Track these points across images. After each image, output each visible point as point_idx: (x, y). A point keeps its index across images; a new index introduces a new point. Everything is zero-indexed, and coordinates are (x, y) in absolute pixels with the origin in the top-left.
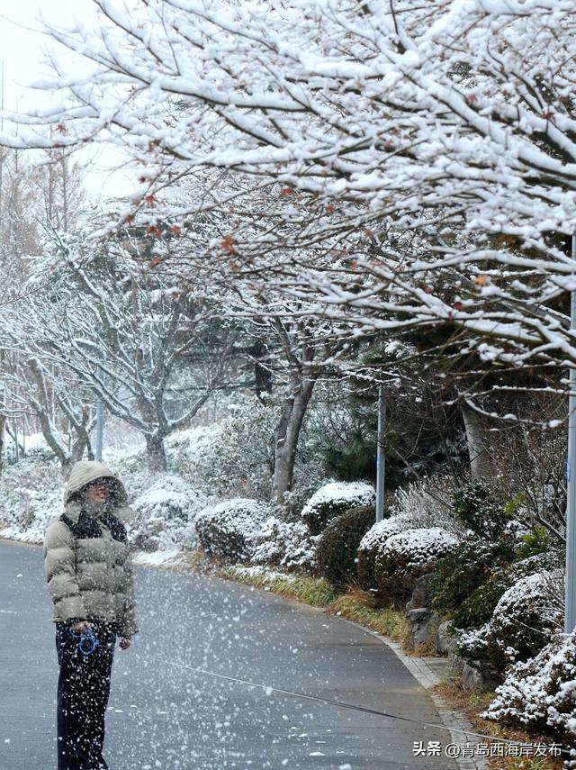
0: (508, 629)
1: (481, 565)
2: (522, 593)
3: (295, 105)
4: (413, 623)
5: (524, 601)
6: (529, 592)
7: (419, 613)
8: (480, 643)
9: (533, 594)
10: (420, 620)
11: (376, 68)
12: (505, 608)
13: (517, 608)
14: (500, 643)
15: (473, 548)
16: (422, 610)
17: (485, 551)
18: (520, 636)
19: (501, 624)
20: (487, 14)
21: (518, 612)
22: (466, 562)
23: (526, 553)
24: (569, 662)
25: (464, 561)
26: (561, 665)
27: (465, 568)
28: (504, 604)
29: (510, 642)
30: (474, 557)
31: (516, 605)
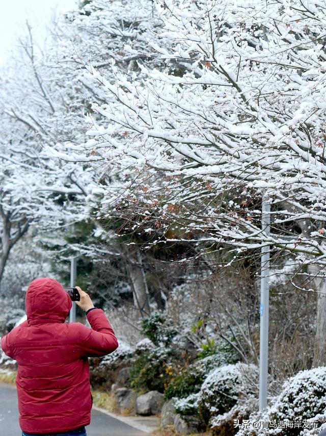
0: (212, 398)
1: (161, 362)
2: (218, 377)
3: (207, 142)
4: (119, 396)
5: (220, 381)
6: (223, 376)
7: (122, 391)
8: (188, 406)
9: (225, 378)
10: (124, 395)
11: (258, 130)
12: (209, 385)
13: (216, 385)
14: (207, 405)
15: (156, 352)
16: (124, 389)
17: (163, 354)
18: (219, 401)
19: (207, 394)
20: (319, 109)
21: (217, 388)
22: (152, 360)
23: (204, 355)
24: (280, 411)
25: (151, 360)
26: (276, 413)
27: (152, 364)
28: (208, 383)
29: (213, 404)
30: (157, 358)
31: (215, 384)
